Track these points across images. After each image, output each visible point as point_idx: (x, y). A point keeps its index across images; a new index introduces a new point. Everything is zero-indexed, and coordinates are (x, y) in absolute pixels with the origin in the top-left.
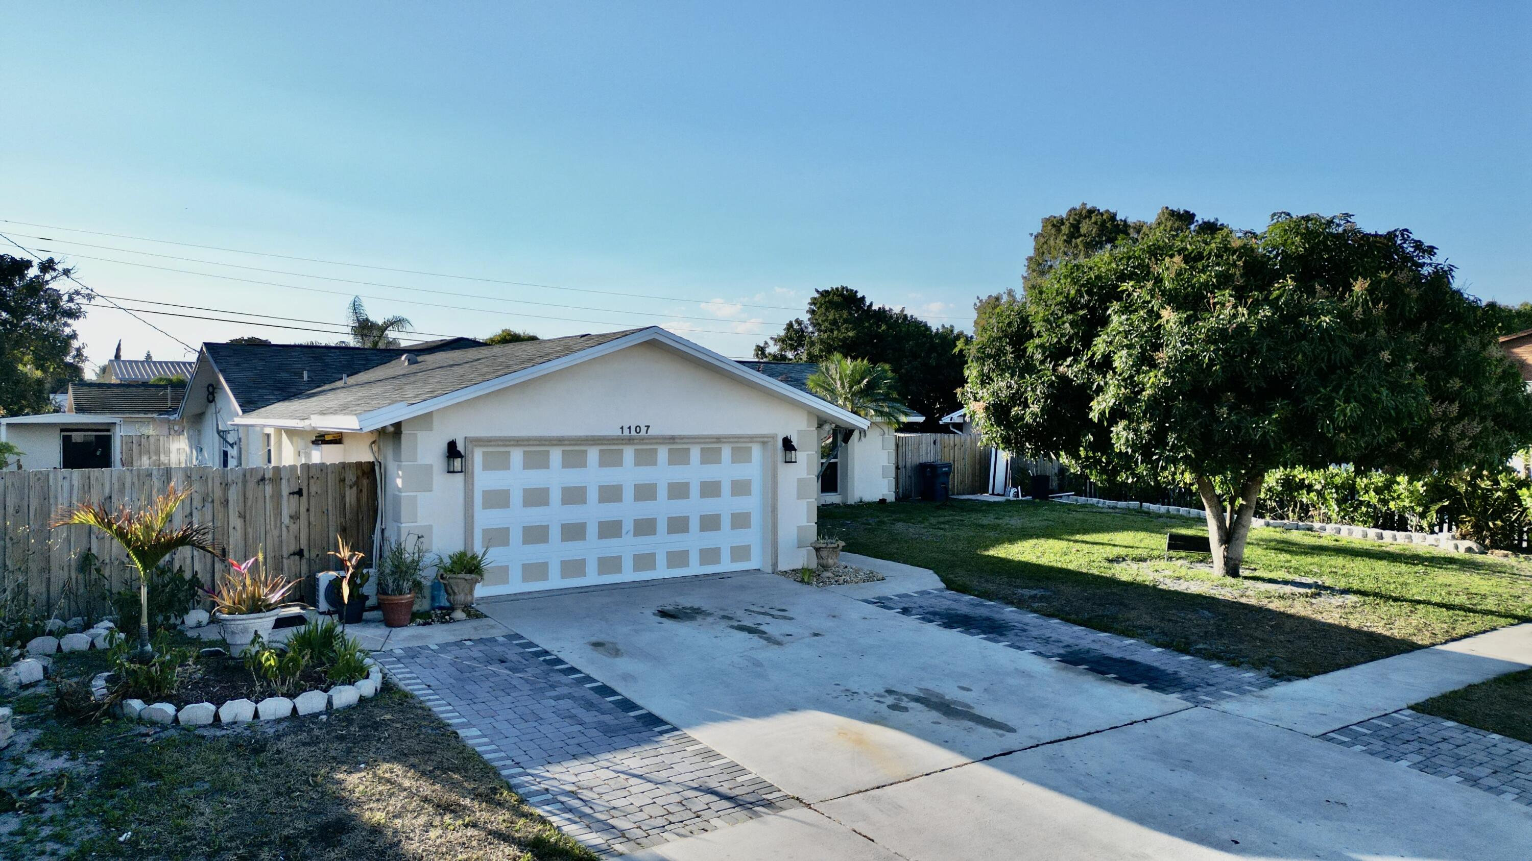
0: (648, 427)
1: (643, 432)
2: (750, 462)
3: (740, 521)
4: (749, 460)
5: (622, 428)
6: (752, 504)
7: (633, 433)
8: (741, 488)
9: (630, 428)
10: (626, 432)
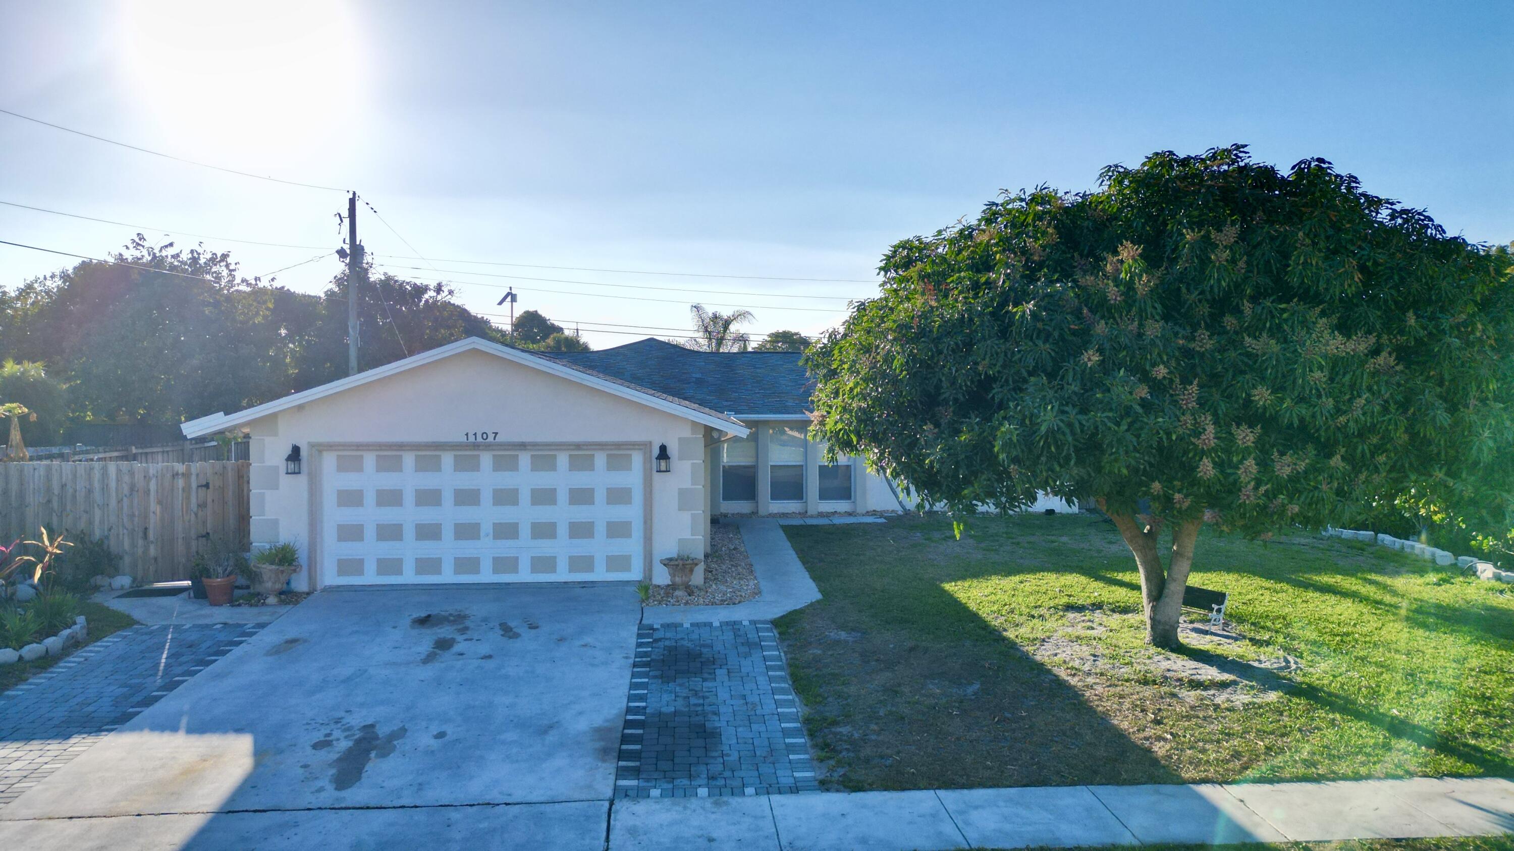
0: (496, 434)
1: (491, 438)
2: (629, 469)
3: (617, 530)
4: (629, 468)
5: (467, 435)
6: (632, 513)
7: (479, 439)
8: (618, 496)
9: (475, 434)
10: (470, 440)
